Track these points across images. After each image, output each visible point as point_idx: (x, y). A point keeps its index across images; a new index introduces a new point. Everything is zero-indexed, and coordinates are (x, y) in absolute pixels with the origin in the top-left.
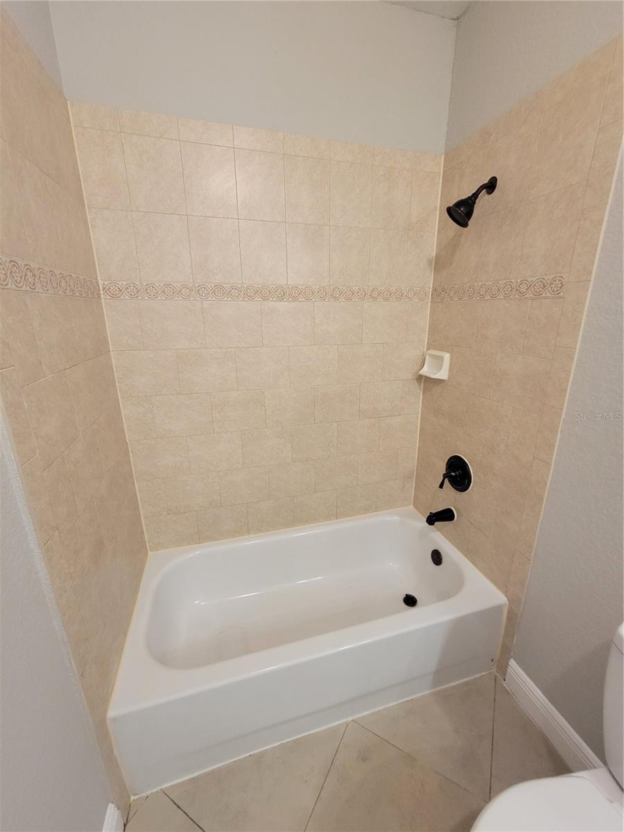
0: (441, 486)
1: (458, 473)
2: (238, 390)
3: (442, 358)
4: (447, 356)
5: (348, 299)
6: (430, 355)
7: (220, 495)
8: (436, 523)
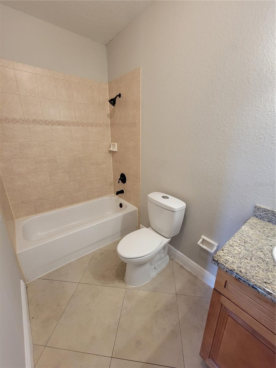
0: (119, 183)
1: (123, 179)
2: (46, 156)
3: (115, 145)
4: (116, 144)
5: (83, 126)
6: (112, 144)
7: (43, 195)
8: (119, 194)
